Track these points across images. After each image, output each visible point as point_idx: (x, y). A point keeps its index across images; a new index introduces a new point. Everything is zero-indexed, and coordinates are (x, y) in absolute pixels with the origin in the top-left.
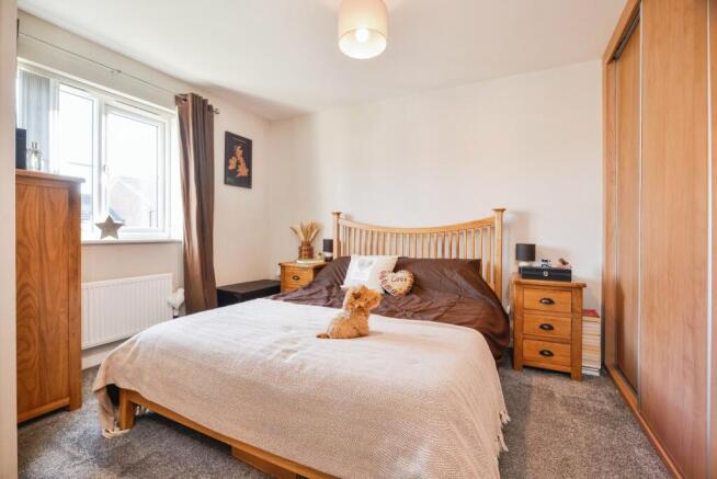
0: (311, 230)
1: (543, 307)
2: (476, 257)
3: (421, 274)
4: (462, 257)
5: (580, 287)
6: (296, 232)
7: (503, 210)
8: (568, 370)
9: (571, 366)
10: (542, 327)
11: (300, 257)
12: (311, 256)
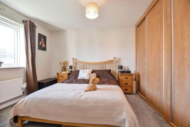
0: (65, 63)
1: (126, 79)
2: (110, 69)
3: (98, 74)
4: (106, 69)
5: (133, 75)
6: (61, 64)
7: (116, 58)
8: (131, 93)
9: (131, 92)
10: (125, 84)
11: (62, 71)
12: (65, 70)
